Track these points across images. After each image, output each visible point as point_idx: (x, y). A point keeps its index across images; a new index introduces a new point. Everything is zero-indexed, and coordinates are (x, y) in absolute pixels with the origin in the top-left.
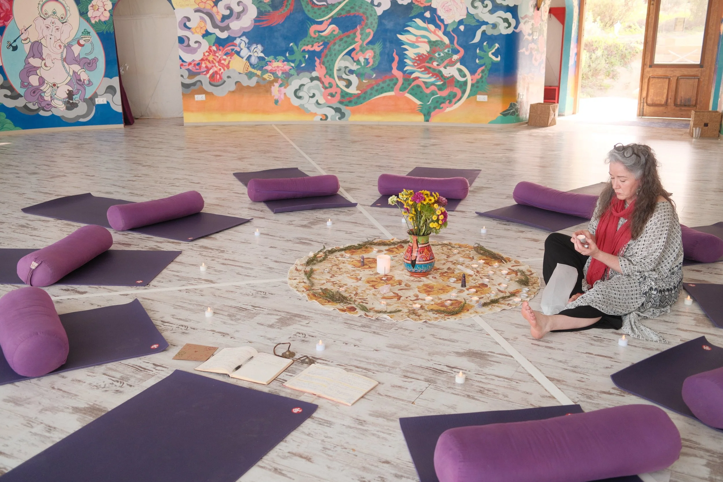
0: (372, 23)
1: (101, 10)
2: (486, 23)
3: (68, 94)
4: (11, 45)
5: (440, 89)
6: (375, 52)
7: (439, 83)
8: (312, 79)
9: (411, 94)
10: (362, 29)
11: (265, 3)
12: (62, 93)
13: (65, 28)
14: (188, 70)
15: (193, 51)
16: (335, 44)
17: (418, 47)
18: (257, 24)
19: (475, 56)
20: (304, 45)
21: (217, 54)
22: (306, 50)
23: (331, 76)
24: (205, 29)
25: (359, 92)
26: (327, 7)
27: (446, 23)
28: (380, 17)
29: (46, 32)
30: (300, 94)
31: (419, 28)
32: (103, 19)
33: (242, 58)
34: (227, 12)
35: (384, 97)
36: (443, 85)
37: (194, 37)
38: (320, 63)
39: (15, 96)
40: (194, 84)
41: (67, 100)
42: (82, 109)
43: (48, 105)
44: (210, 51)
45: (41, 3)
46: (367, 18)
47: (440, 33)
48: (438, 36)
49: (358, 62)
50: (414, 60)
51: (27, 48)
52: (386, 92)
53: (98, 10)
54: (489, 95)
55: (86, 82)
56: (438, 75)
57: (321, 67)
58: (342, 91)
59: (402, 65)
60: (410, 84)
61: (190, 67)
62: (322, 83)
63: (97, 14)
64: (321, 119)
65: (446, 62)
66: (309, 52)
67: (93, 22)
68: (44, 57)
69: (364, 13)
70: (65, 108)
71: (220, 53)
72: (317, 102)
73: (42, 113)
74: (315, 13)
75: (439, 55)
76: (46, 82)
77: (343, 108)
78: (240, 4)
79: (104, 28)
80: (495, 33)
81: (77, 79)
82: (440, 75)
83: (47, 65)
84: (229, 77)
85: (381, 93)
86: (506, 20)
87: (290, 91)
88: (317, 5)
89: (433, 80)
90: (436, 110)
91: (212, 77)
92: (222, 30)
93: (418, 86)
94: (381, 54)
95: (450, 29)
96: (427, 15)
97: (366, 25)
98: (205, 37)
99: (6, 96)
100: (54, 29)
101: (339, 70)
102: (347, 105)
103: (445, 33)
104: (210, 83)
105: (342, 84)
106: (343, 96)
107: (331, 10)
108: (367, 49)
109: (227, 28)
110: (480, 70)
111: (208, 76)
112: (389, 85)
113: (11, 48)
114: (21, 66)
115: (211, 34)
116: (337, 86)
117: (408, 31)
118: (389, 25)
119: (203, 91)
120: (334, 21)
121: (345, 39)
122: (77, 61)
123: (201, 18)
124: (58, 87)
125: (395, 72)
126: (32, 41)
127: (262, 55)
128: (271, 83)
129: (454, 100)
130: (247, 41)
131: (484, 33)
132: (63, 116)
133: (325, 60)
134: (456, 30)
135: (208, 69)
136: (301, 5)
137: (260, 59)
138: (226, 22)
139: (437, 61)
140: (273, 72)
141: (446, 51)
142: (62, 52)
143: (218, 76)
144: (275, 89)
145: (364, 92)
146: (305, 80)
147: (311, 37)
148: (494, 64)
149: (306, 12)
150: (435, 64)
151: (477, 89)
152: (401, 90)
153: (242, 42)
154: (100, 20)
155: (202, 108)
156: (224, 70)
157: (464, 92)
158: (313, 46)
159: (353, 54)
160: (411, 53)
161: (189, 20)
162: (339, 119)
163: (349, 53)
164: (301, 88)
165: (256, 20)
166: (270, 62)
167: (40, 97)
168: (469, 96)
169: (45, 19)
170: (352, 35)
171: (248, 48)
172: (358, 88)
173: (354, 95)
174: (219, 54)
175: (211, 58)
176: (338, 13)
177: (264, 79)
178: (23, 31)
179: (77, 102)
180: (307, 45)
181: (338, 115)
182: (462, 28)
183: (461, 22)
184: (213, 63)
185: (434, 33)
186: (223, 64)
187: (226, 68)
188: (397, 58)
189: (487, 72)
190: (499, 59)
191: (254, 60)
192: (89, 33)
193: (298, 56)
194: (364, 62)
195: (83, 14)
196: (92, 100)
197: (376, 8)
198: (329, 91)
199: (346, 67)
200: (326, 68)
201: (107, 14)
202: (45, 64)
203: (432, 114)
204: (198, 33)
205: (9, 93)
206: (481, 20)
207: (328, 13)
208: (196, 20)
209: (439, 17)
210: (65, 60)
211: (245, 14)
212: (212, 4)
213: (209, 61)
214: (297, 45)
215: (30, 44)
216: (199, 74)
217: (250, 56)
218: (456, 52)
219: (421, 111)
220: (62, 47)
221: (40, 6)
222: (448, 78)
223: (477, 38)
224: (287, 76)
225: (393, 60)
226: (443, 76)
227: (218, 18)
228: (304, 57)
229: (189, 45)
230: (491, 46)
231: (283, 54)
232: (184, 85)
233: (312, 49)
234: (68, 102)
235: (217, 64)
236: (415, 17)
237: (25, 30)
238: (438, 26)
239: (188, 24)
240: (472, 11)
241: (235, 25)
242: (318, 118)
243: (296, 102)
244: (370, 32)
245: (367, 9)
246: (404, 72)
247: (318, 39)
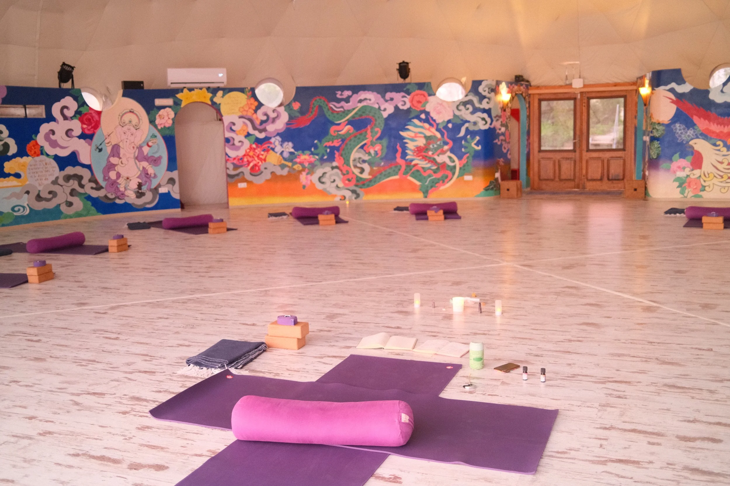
0: (379, 124)
1: (166, 118)
2: (469, 122)
3: (138, 185)
4: (97, 148)
5: (435, 172)
6: (382, 146)
7: (434, 168)
8: (333, 168)
9: (412, 177)
10: (372, 128)
11: (294, 110)
12: (133, 185)
13: (138, 133)
14: (233, 164)
15: (238, 148)
16: (350, 140)
17: (416, 141)
18: (289, 126)
19: (462, 146)
20: (326, 141)
21: (256, 151)
22: (328, 146)
23: (348, 165)
24: (247, 131)
25: (370, 177)
26: (344, 112)
27: (437, 122)
28: (387, 119)
29: (124, 137)
30: (323, 180)
31: (416, 126)
32: (167, 125)
33: (276, 153)
34: (265, 118)
35: (391, 180)
36: (438, 169)
37: (238, 138)
38: (339, 155)
39: (99, 188)
40: (237, 175)
41: (137, 190)
42: (149, 197)
43: (122, 194)
44: (251, 148)
45: (121, 115)
46: (376, 120)
47: (433, 130)
48: (433, 132)
49: (369, 154)
50: (414, 151)
51: (109, 149)
52: (392, 176)
53: (163, 118)
54: (474, 175)
55: (153, 175)
56: (433, 161)
57: (340, 159)
58: (357, 177)
59: (404, 155)
60: (411, 170)
61: (235, 162)
62: (341, 171)
63: (163, 121)
64: (341, 200)
65: (439, 151)
66: (330, 147)
67: (159, 128)
68: (121, 156)
69: (373, 116)
70: (135, 196)
71: (259, 149)
72: (337, 186)
73: (118, 201)
74: (334, 117)
75: (433, 146)
76: (121, 176)
77: (358, 190)
78: (275, 111)
79: (167, 132)
80: (476, 128)
81: (145, 173)
82: (434, 161)
83: (123, 162)
84: (266, 168)
85: (389, 177)
86: (483, 119)
87: (314, 178)
88: (336, 111)
89: (429, 165)
90: (433, 188)
91: (252, 169)
92: (261, 131)
93: (418, 171)
94: (388, 147)
95: (441, 127)
96: (423, 116)
97: (375, 125)
98: (248, 138)
99: (92, 188)
100: (130, 134)
101: (354, 160)
102: (361, 188)
103: (438, 130)
104: (251, 174)
105: (357, 171)
106: (358, 181)
107: (347, 115)
108: (376, 144)
109: (265, 130)
110: (465, 157)
111: (249, 168)
112: (394, 171)
113: (98, 150)
114: (104, 164)
115: (251, 135)
116: (353, 173)
117: (408, 129)
118: (393, 124)
119: (244, 180)
120: (350, 122)
121: (358, 136)
122: (146, 159)
123: (244, 123)
124: (130, 180)
125: (399, 160)
126: (113, 144)
127: (292, 150)
128: (300, 172)
129: (446, 180)
130: (280, 139)
131: (467, 129)
132: (133, 204)
133: (343, 152)
134: (446, 127)
135: (249, 163)
136: (323, 111)
137: (291, 153)
138: (264, 125)
139: (432, 151)
140: (301, 163)
141: (438, 143)
142: (135, 152)
143: (257, 168)
144: (303, 177)
145: (375, 177)
146: (327, 169)
147: (331, 135)
148: (476, 152)
149: (328, 116)
150: (430, 153)
151: (464, 171)
152: (404, 174)
153: (276, 141)
154: (165, 127)
155: (243, 193)
156: (262, 162)
157: (454, 174)
158: (333, 142)
159: (365, 148)
160: (411, 145)
161: (234, 124)
162: (356, 198)
163: (362, 147)
164: (324, 175)
165: (287, 124)
166: (299, 155)
167: (116, 189)
168: (458, 177)
169: (123, 127)
170: (364, 133)
171: (281, 145)
172: (370, 174)
173: (367, 180)
174: (258, 151)
175: (251, 154)
176: (353, 117)
177: (294, 169)
178: (107, 136)
179: (145, 192)
180: (329, 142)
181: (354, 196)
182: (450, 126)
183: (449, 121)
184: (253, 157)
185: (429, 130)
186: (261, 158)
187: (263, 162)
188: (400, 150)
189: (471, 158)
190: (479, 148)
191: (286, 155)
192: (156, 136)
193: (321, 150)
194: (374, 154)
195: (152, 122)
196: (156, 189)
197: (382, 112)
198: (347, 177)
199: (360, 158)
200: (344, 159)
201: (170, 122)
202: (121, 162)
203: (430, 191)
204: (241, 134)
205: (94, 185)
206: (464, 120)
207: (344, 117)
208: (239, 124)
209: (432, 118)
210: (137, 158)
211: (279, 119)
212: (253, 112)
213: (250, 156)
214: (320, 141)
215: (111, 147)
216: (241, 166)
217: (282, 152)
218: (446, 143)
219: (420, 190)
220: (135, 148)
221: (120, 117)
222: (441, 164)
223: (462, 133)
224: (313, 166)
225: (397, 151)
226: (436, 162)
227: (257, 122)
228: (326, 151)
229: (234, 144)
230: (473, 138)
231: (309, 149)
232: (229, 176)
233: (332, 145)
234: (138, 192)
235: (256, 159)
236: (413, 118)
237: (109, 136)
238: (431, 125)
239: (234, 128)
240: (457, 113)
241: (271, 128)
242: (337, 199)
243: (319, 186)
244: (378, 130)
245: (375, 113)
246: (406, 160)
247: (337, 137)
